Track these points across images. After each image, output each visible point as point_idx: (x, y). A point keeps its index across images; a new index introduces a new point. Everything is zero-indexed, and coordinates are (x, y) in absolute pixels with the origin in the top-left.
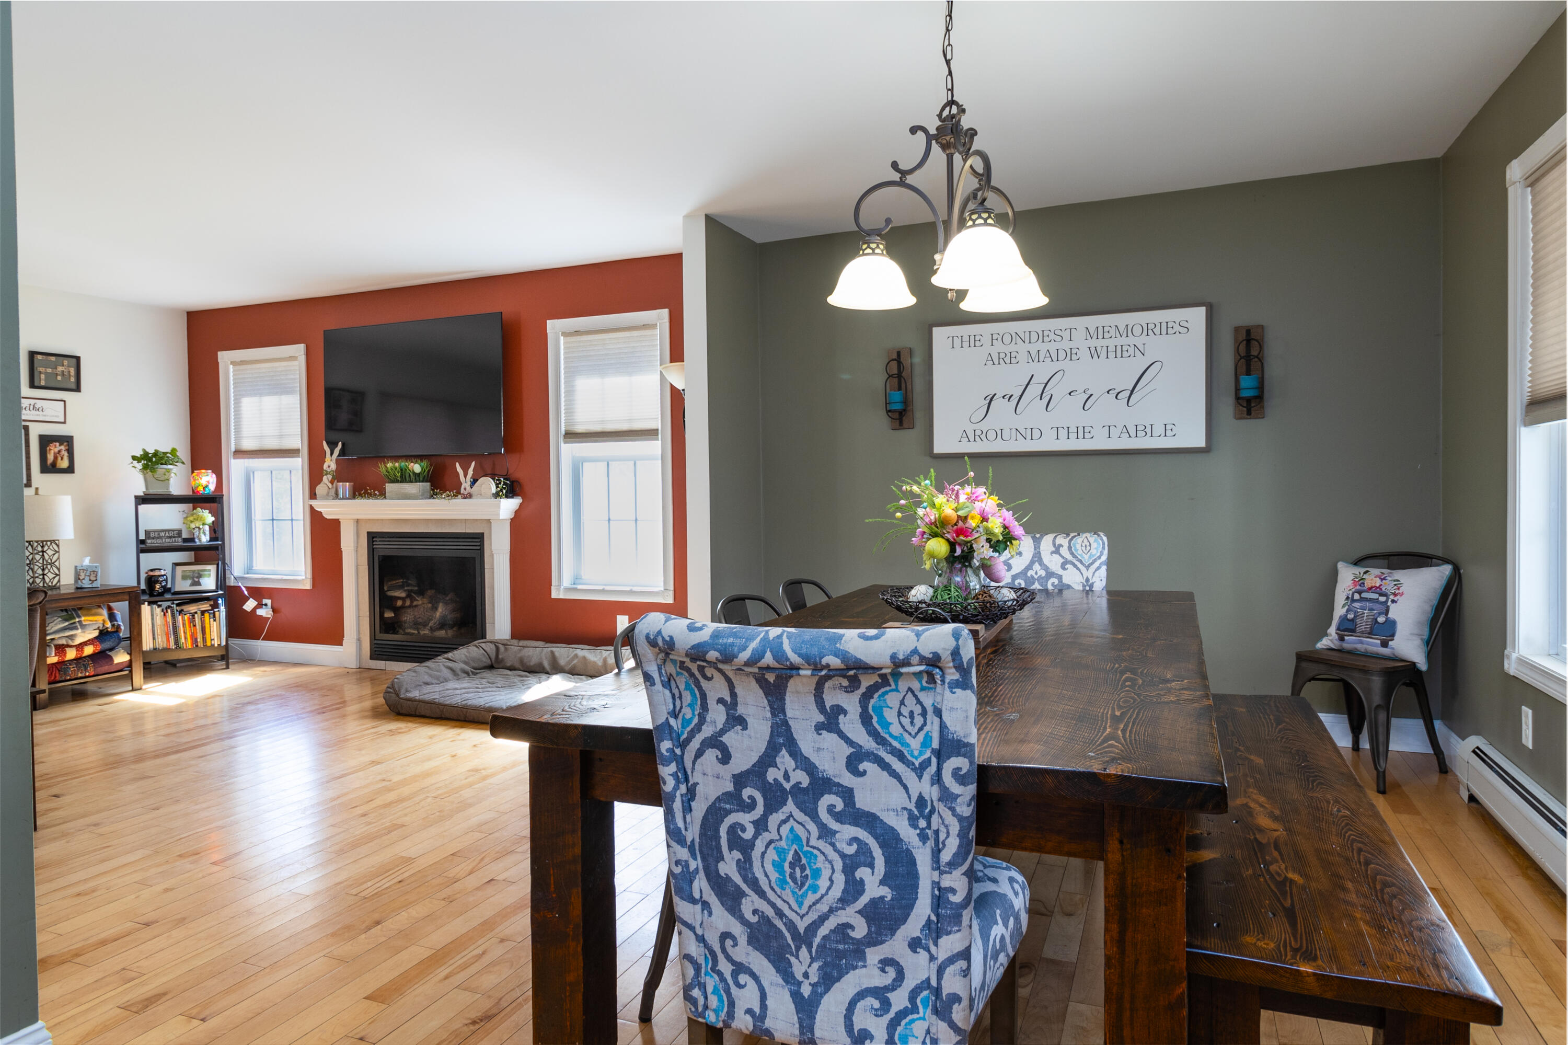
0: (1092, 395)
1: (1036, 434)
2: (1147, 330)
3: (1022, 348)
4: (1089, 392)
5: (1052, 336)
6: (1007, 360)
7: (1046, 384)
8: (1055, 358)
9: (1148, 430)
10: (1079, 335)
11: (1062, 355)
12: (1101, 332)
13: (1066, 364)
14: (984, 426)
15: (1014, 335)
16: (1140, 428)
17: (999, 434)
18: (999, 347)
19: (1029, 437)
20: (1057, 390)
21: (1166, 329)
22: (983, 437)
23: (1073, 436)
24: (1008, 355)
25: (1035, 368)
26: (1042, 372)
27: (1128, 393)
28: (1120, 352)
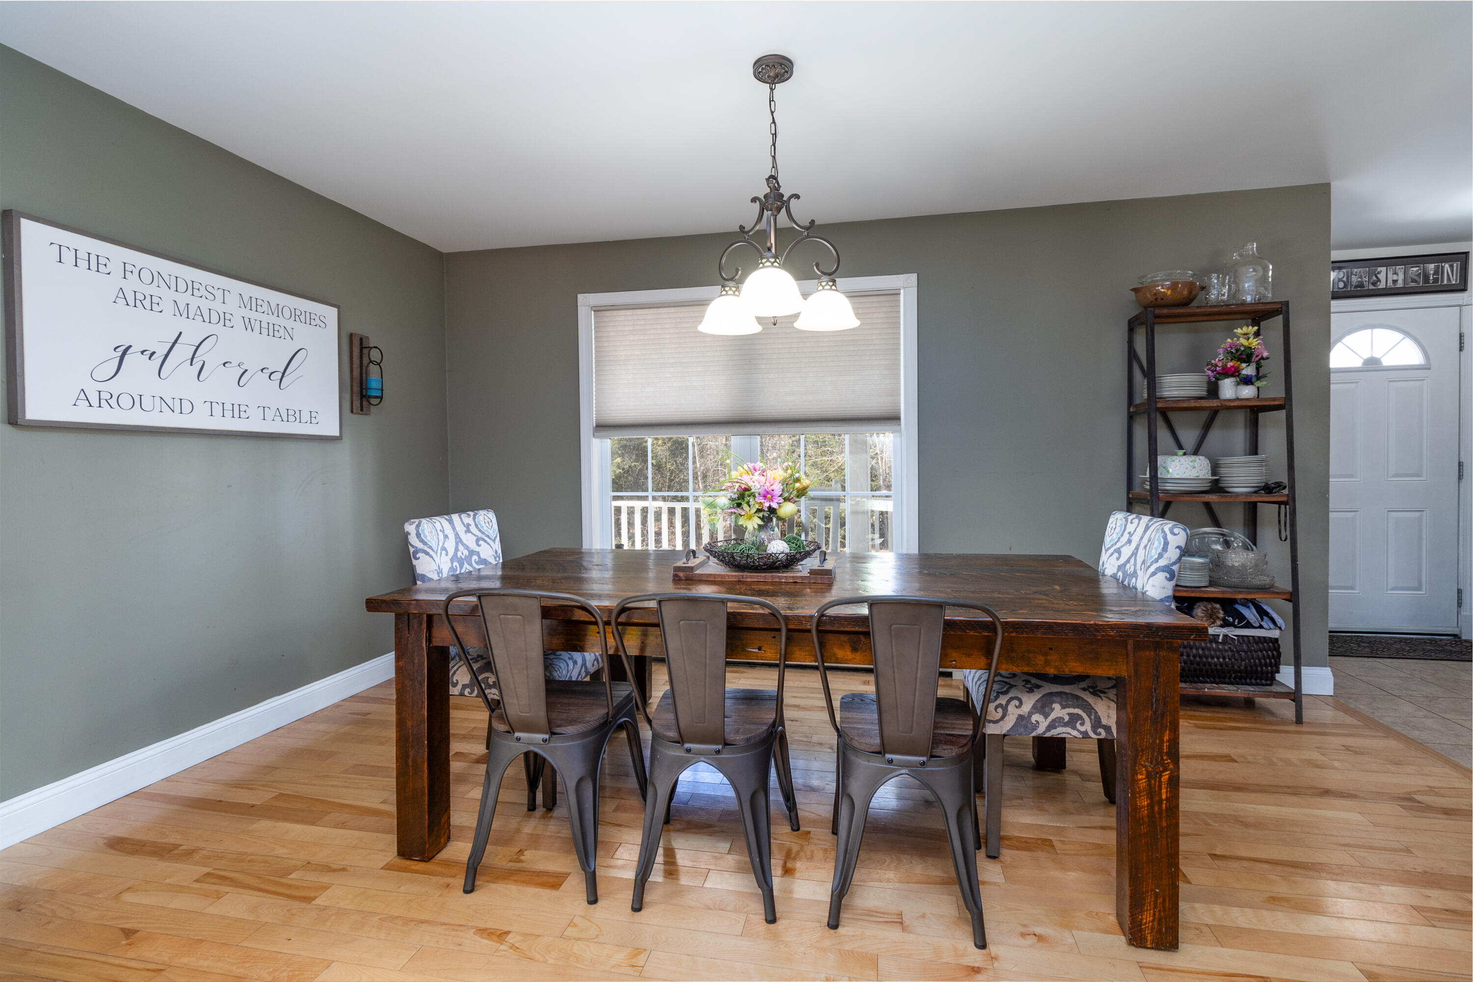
0: (246, 370)
1: (187, 407)
2: (295, 315)
3: (169, 296)
4: (244, 367)
5: (203, 292)
6: (147, 303)
7: (198, 347)
8: (207, 320)
9: (297, 415)
10: (233, 300)
11: (215, 318)
12: (253, 304)
13: (218, 329)
14: (114, 387)
15: (156, 274)
16: (291, 413)
17: (137, 401)
18: (132, 284)
19: (177, 410)
20: (210, 355)
21: (309, 319)
22: (113, 402)
23: (228, 414)
24: (148, 298)
25: (182, 324)
26: (194, 331)
27: (279, 375)
28: (272, 331)
